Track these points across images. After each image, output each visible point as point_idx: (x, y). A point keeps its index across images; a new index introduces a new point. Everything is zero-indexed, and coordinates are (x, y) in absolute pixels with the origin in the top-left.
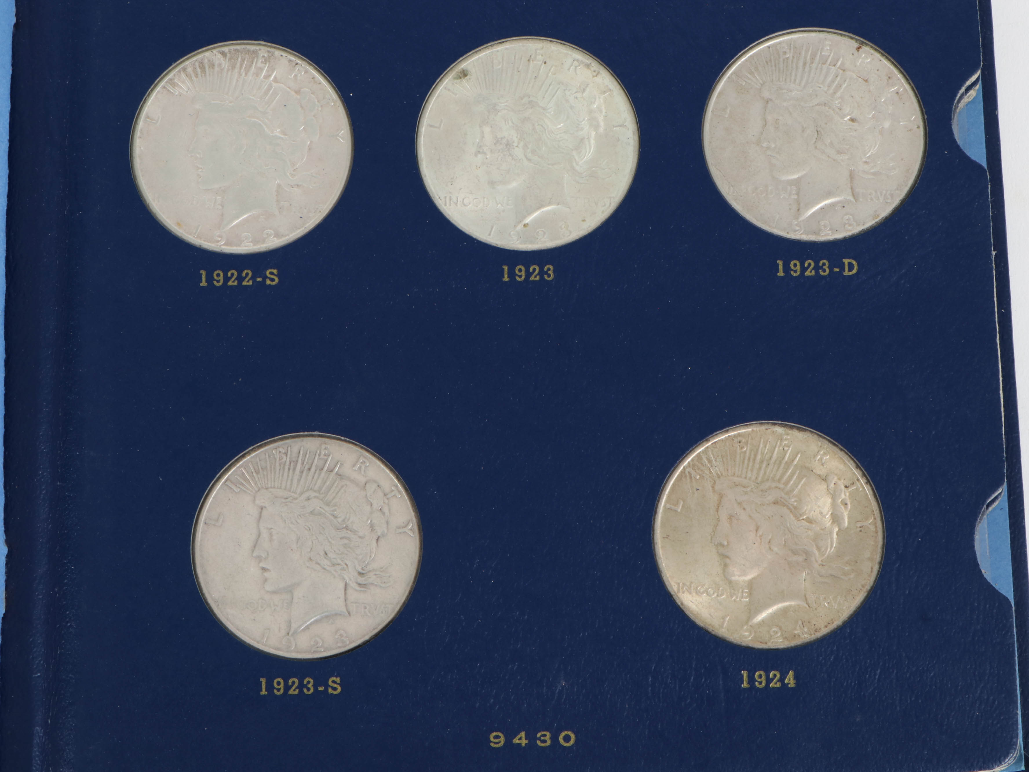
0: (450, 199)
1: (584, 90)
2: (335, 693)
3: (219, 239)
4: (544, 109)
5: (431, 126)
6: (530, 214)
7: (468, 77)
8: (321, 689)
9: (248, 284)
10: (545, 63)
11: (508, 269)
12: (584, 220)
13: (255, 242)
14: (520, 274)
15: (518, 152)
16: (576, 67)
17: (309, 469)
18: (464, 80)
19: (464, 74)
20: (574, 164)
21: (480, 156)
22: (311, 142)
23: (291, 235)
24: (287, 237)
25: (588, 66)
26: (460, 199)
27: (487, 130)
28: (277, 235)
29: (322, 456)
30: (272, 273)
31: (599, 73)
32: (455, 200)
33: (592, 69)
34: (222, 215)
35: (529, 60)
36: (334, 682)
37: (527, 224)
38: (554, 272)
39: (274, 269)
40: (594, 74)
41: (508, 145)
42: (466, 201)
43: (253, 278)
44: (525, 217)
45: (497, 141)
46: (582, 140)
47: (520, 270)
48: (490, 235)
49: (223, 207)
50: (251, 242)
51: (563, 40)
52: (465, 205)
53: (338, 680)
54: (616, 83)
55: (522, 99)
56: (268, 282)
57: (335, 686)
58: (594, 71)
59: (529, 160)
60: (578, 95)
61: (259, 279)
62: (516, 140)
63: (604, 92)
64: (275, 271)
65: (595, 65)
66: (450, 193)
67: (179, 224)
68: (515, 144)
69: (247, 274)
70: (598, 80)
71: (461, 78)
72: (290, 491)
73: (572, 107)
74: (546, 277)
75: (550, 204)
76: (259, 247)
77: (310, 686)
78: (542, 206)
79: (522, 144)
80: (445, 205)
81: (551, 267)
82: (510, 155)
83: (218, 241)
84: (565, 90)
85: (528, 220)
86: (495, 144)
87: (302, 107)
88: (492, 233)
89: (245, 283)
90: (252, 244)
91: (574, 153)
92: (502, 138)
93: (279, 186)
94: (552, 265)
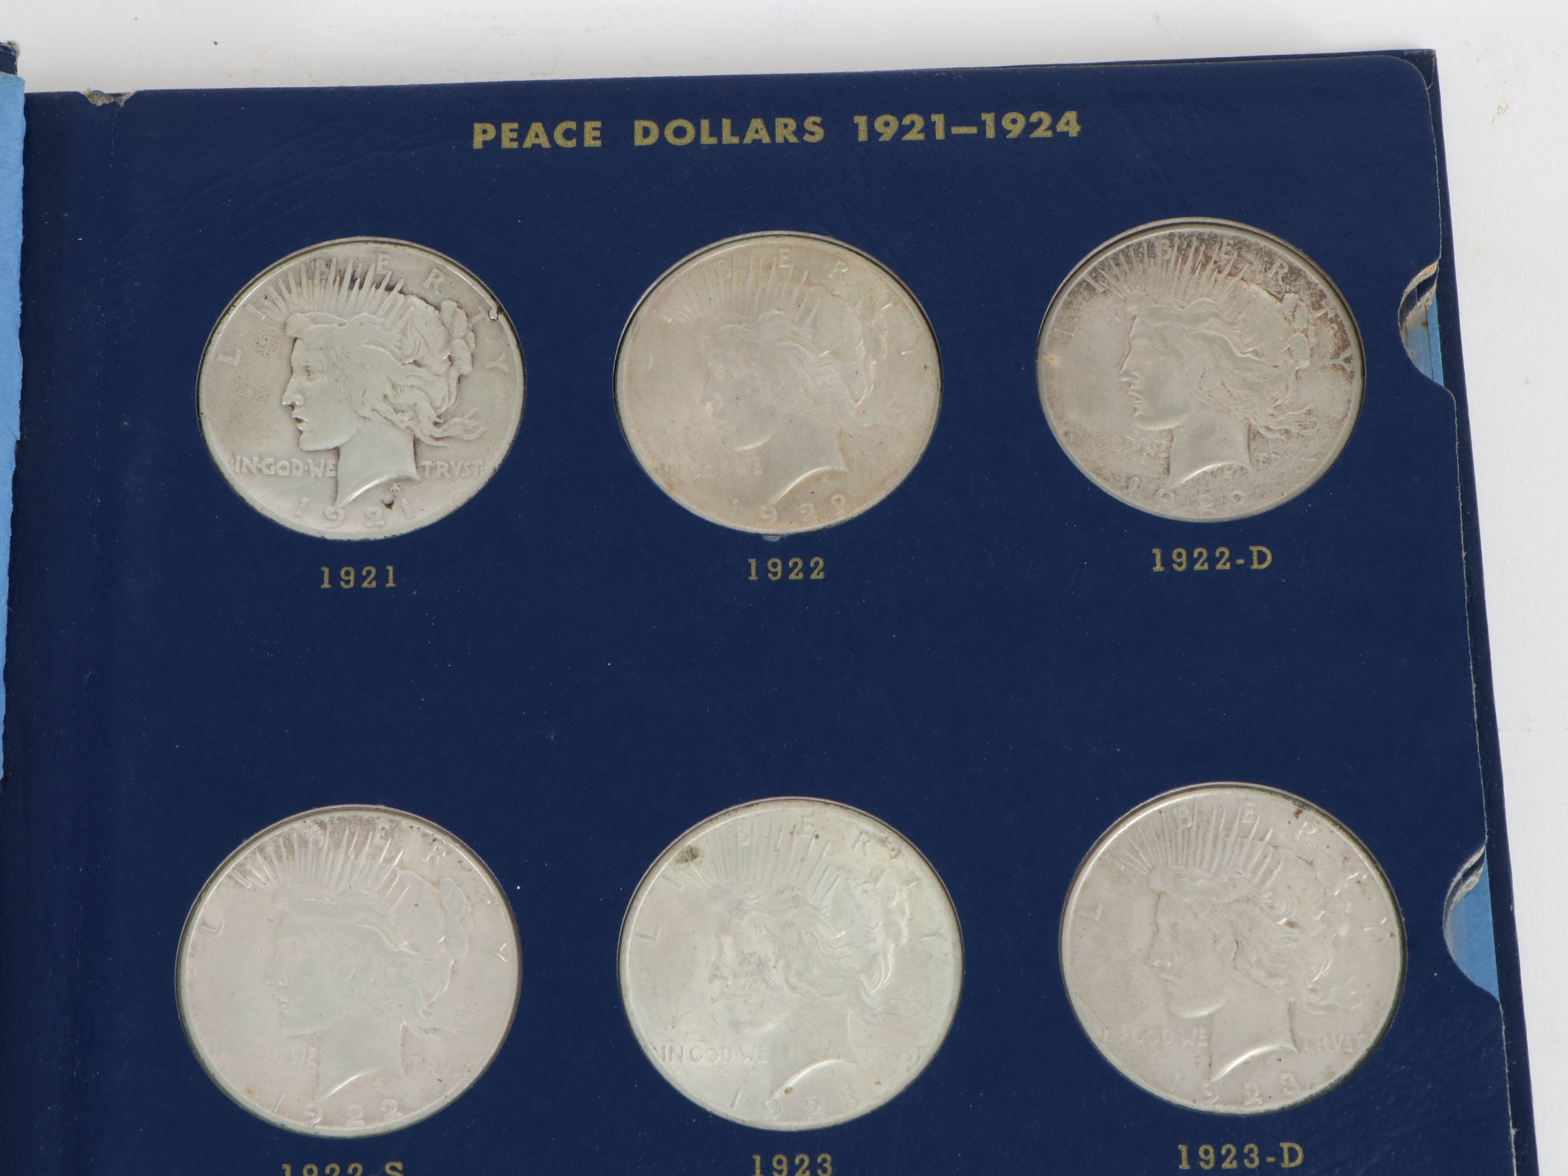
0: (671, 1050)
1: (877, 879)
3: (313, 1114)
4: (816, 909)
5: (642, 936)
6: (794, 1072)
7: (697, 860)
10: (817, 837)
11: (762, 1161)
12: (878, 1083)
13: (368, 1119)
14: (779, 1168)
15: (776, 976)
16: (864, 844)
18: (692, 865)
19: (692, 854)
20: (863, 994)
21: (717, 982)
22: (456, 961)
23: (424, 1108)
24: (418, 1112)
25: (883, 842)
26: (686, 1051)
27: (727, 941)
28: (402, 1108)
30: (393, 1169)
31: (899, 852)
32: (678, 1052)
33: (890, 846)
34: (318, 1076)
35: (792, 833)
37: (791, 1089)
38: (832, 1165)
39: (397, 1161)
40: (893, 854)
41: (761, 965)
42: (696, 1053)
43: (365, 1175)
44: (786, 1078)
45: (744, 959)
46: (875, 957)
47: (780, 1162)
48: (732, 1106)
49: (318, 1063)
50: (362, 1119)
51: (844, 802)
52: (694, 1060)
54: (926, 869)
55: (782, 893)
58: (893, 850)
59: (793, 988)
60: (869, 887)
62: (773, 958)
63: (908, 883)
64: (399, 1165)
65: (894, 840)
66: (672, 1040)
67: (249, 1091)
68: (772, 964)
70: (899, 862)
71: (687, 861)
73: (858, 906)
74: (819, 1172)
75: (825, 1057)
76: (374, 1126)
78: (813, 1061)
79: (782, 963)
80: (664, 1059)
81: (828, 1157)
82: (764, 980)
83: (311, 1118)
84: (847, 879)
85: (791, 1083)
86: (740, 964)
87: (442, 907)
88: (736, 1103)
90: (363, 1123)
91: (863, 977)
92: (751, 955)
93: (406, 1030)
94: (830, 1153)
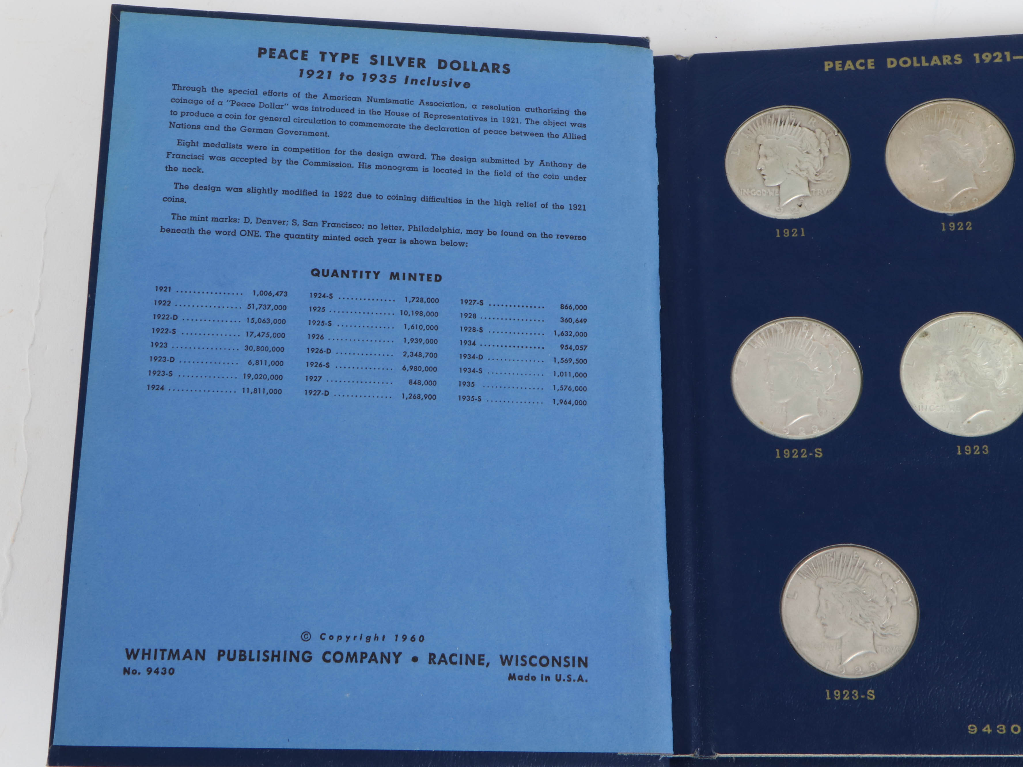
0: (922, 407)
1: (999, 343)
2: (871, 699)
3: (786, 431)
4: (976, 354)
5: (908, 364)
6: (971, 415)
7: (928, 336)
8: (863, 697)
9: (804, 457)
10: (974, 327)
11: (961, 448)
12: (1004, 419)
13: (807, 433)
14: (968, 450)
15: (962, 379)
16: (993, 329)
17: (847, 566)
18: (926, 338)
19: (926, 334)
20: (996, 386)
21: (938, 382)
22: (837, 375)
23: (828, 429)
24: (826, 430)
25: (1000, 329)
26: (928, 407)
27: (942, 366)
28: (820, 429)
29: (854, 558)
30: (818, 451)
31: (1007, 332)
32: (925, 408)
33: (1004, 330)
34: (787, 417)
35: (964, 326)
36: (871, 693)
37: (970, 421)
38: (988, 449)
39: (819, 448)
40: (1005, 333)
41: (955, 375)
42: (932, 408)
43: (807, 454)
44: (968, 417)
45: (948, 373)
46: (1000, 372)
47: (968, 448)
48: (947, 427)
49: (787, 412)
50: (805, 433)
51: (985, 314)
52: (931, 410)
53: (873, 692)
54: (1018, 338)
55: (962, 348)
56: (816, 456)
57: (871, 695)
58: (1005, 331)
59: (968, 384)
60: (996, 345)
61: (811, 454)
62: (960, 372)
63: (1012, 344)
64: (820, 449)
65: (1005, 328)
66: (922, 403)
67: (761, 423)
68: (959, 375)
69: (804, 451)
70: (1007, 336)
71: (924, 336)
72: (836, 578)
73: (992, 353)
74: (983, 452)
75: (982, 409)
76: (809, 435)
77: (856, 695)
78: (978, 411)
79: (963, 374)
80: (919, 410)
81: (986, 447)
82: (957, 381)
83: (785, 433)
84: (987, 343)
85: (970, 419)
86: (947, 375)
87: (829, 354)
88: (949, 427)
89: (803, 457)
90: (805, 434)
91: (995, 379)
92: (951, 371)
93: (819, 400)
94: (987, 445)
